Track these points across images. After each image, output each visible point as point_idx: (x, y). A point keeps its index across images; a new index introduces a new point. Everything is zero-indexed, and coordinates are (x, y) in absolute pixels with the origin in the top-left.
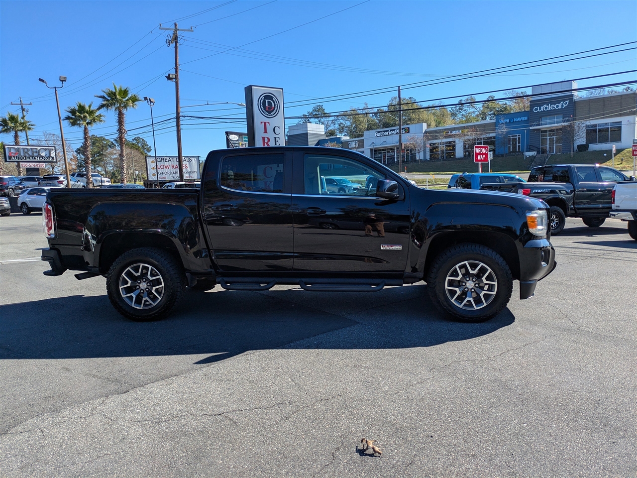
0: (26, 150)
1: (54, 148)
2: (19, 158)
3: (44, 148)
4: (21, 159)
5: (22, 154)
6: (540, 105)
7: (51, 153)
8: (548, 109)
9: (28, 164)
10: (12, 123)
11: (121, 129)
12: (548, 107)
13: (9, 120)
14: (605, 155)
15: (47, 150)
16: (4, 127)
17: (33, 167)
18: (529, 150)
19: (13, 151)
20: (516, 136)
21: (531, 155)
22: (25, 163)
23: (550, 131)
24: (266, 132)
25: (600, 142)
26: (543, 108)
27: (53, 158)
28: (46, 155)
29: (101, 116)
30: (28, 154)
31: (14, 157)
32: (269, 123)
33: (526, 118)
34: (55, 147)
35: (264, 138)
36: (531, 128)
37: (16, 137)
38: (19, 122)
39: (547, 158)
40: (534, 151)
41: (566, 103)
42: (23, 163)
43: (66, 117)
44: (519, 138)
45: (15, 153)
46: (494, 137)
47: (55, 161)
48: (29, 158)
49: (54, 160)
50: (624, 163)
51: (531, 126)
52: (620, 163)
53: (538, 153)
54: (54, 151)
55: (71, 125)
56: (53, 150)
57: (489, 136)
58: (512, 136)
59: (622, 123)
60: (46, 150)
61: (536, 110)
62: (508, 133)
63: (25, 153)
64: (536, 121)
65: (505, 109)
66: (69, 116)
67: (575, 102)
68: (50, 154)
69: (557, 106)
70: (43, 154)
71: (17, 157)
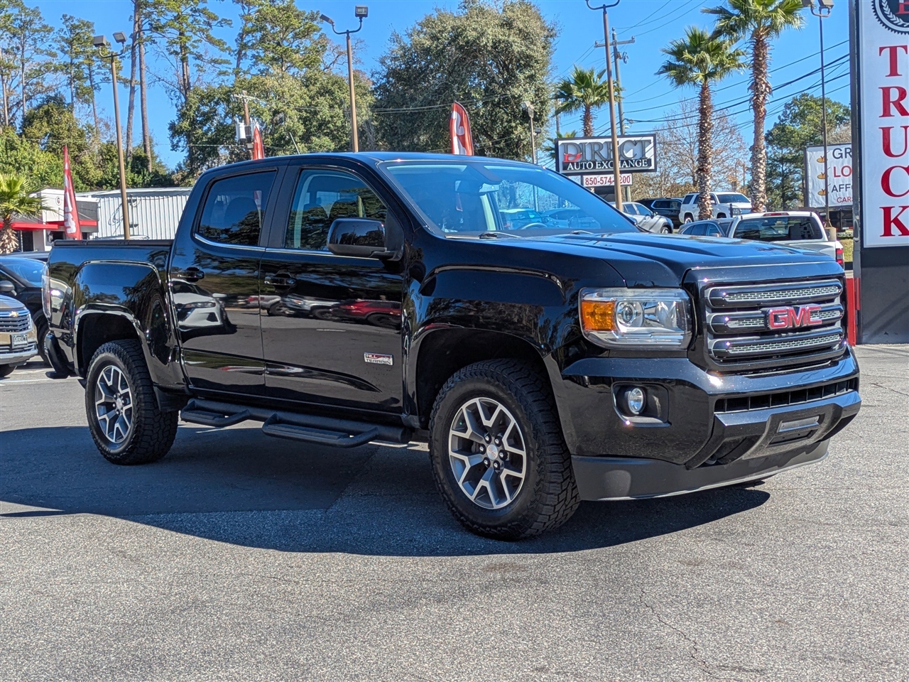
0: (596, 148)
1: (652, 138)
2: (582, 166)
3: (633, 139)
4: (586, 168)
5: (588, 157)
7: (646, 150)
9: (598, 177)
10: (579, 89)
11: (757, 84)
13: (576, 83)
15: (639, 145)
16: (567, 100)
17: (608, 184)
19: (572, 151)
22: (593, 176)
24: (894, 72)
27: (649, 161)
28: (635, 155)
29: (738, 54)
30: (600, 156)
31: (573, 164)
32: (905, 47)
34: (654, 136)
35: (886, 91)
37: (587, 119)
38: (593, 84)
42: (589, 177)
43: (664, 67)
45: (575, 156)
47: (652, 167)
48: (602, 165)
49: (650, 165)
54: (652, 144)
55: (675, 84)
56: (649, 142)
60: (635, 143)
63: (594, 153)
66: (670, 63)
68: (643, 153)
70: (629, 154)
71: (577, 164)
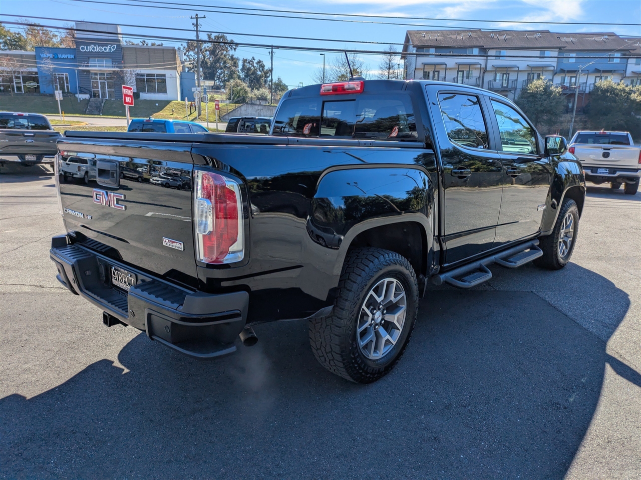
6: (88, 44)
8: (96, 50)
12: (95, 48)
14: (157, 104)
18: (81, 92)
20: (63, 75)
21: (84, 98)
23: (101, 74)
25: (149, 91)
26: (90, 48)
33: (72, 57)
36: (80, 68)
39: (102, 103)
40: (85, 93)
41: (114, 47)
44: (67, 78)
46: (36, 73)
50: (174, 113)
51: (80, 66)
52: (171, 114)
53: (91, 96)
57: (31, 70)
58: (58, 74)
59: (166, 76)
61: (83, 48)
62: (55, 70)
64: (85, 61)
65: (20, 39)
67: (123, 48)
69: (105, 49)
